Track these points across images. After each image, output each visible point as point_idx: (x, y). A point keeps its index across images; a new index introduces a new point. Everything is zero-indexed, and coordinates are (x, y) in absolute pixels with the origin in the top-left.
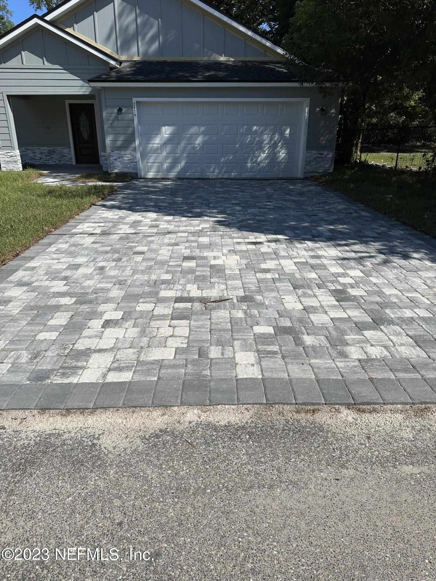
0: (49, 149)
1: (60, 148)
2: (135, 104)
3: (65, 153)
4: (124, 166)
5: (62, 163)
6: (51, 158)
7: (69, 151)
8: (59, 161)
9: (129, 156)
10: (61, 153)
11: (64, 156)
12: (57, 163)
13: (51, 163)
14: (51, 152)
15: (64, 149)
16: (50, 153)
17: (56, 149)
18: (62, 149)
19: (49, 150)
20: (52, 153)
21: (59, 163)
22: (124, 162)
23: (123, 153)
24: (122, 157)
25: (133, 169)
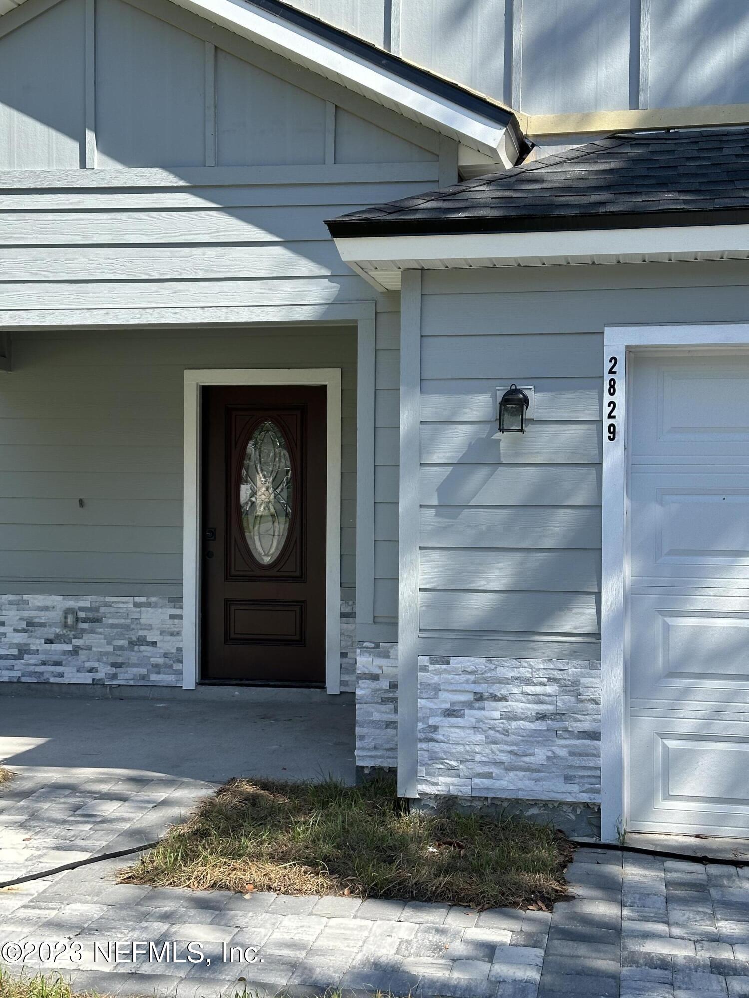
0: (71, 603)
1: (124, 604)
2: (620, 368)
3: (150, 627)
4: (504, 758)
5: (126, 676)
6: (76, 651)
7: (172, 617)
8: (114, 665)
9: (549, 689)
10: (127, 627)
11: (142, 641)
12: (100, 675)
13: (72, 676)
14: (77, 620)
15: (149, 605)
16: (74, 628)
17: (108, 605)
18: (136, 605)
19: (68, 612)
20: (85, 626)
21: (115, 676)
22: (506, 732)
23: (506, 670)
24: (495, 698)
25: (568, 779)
